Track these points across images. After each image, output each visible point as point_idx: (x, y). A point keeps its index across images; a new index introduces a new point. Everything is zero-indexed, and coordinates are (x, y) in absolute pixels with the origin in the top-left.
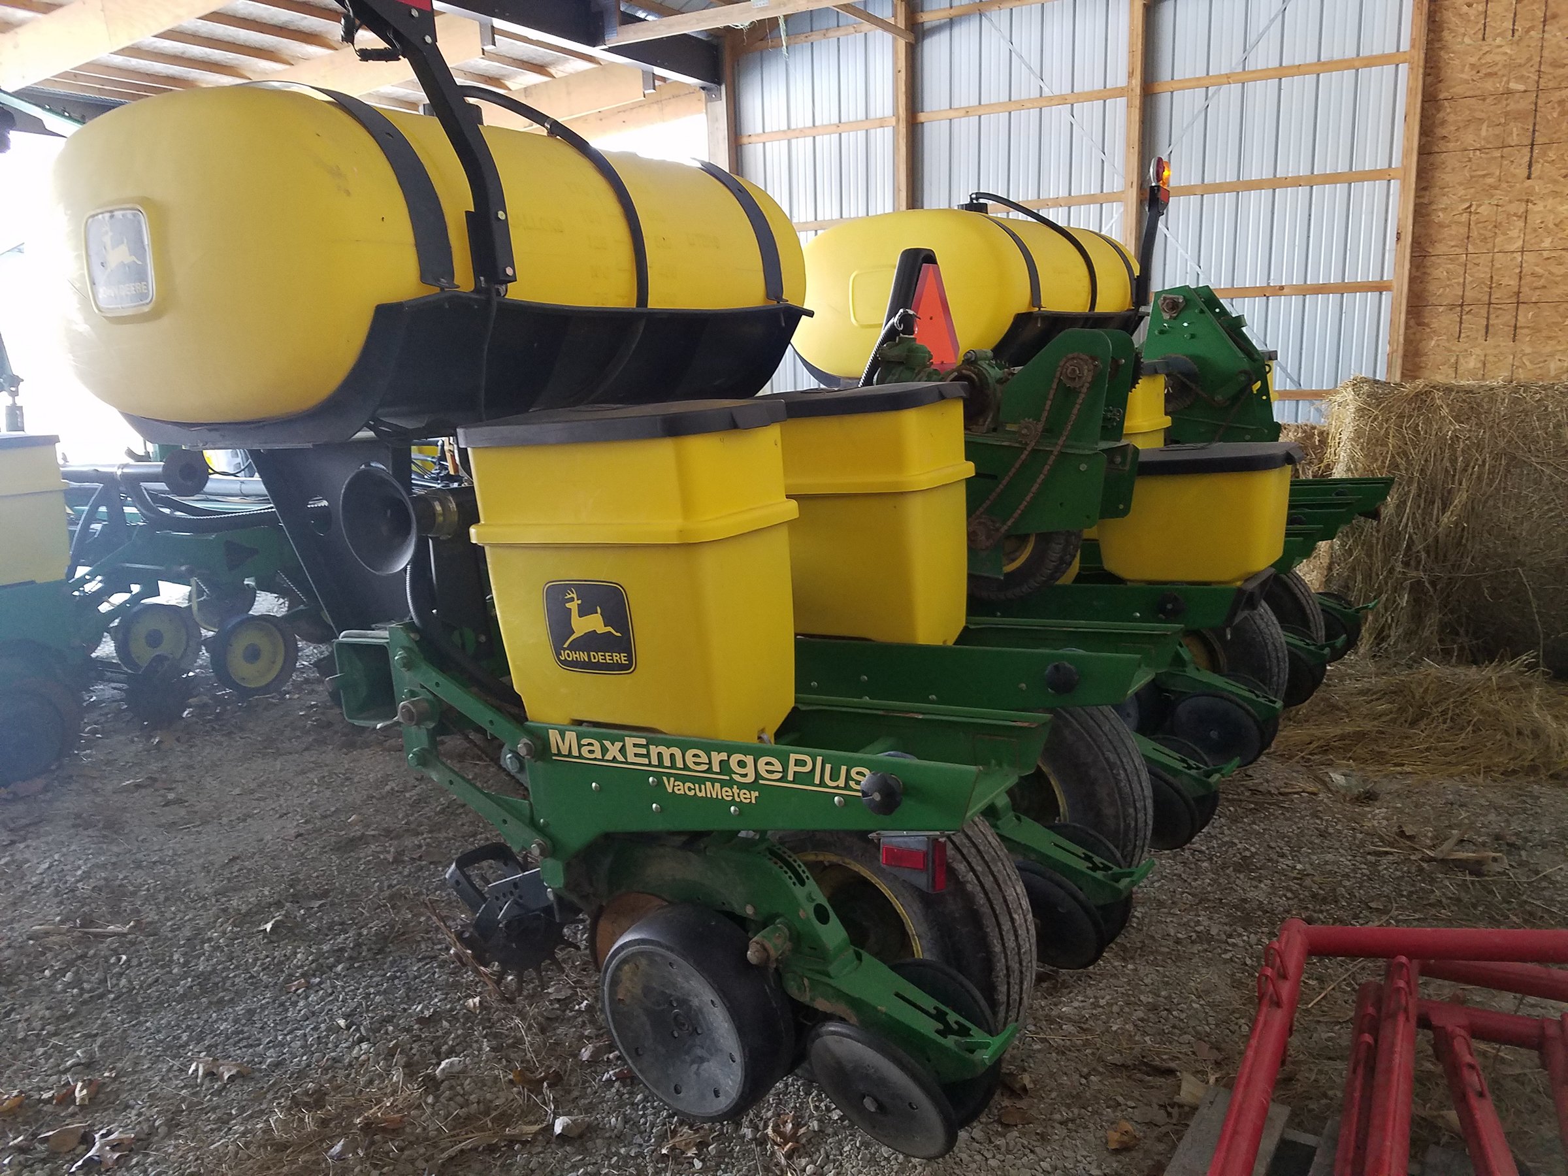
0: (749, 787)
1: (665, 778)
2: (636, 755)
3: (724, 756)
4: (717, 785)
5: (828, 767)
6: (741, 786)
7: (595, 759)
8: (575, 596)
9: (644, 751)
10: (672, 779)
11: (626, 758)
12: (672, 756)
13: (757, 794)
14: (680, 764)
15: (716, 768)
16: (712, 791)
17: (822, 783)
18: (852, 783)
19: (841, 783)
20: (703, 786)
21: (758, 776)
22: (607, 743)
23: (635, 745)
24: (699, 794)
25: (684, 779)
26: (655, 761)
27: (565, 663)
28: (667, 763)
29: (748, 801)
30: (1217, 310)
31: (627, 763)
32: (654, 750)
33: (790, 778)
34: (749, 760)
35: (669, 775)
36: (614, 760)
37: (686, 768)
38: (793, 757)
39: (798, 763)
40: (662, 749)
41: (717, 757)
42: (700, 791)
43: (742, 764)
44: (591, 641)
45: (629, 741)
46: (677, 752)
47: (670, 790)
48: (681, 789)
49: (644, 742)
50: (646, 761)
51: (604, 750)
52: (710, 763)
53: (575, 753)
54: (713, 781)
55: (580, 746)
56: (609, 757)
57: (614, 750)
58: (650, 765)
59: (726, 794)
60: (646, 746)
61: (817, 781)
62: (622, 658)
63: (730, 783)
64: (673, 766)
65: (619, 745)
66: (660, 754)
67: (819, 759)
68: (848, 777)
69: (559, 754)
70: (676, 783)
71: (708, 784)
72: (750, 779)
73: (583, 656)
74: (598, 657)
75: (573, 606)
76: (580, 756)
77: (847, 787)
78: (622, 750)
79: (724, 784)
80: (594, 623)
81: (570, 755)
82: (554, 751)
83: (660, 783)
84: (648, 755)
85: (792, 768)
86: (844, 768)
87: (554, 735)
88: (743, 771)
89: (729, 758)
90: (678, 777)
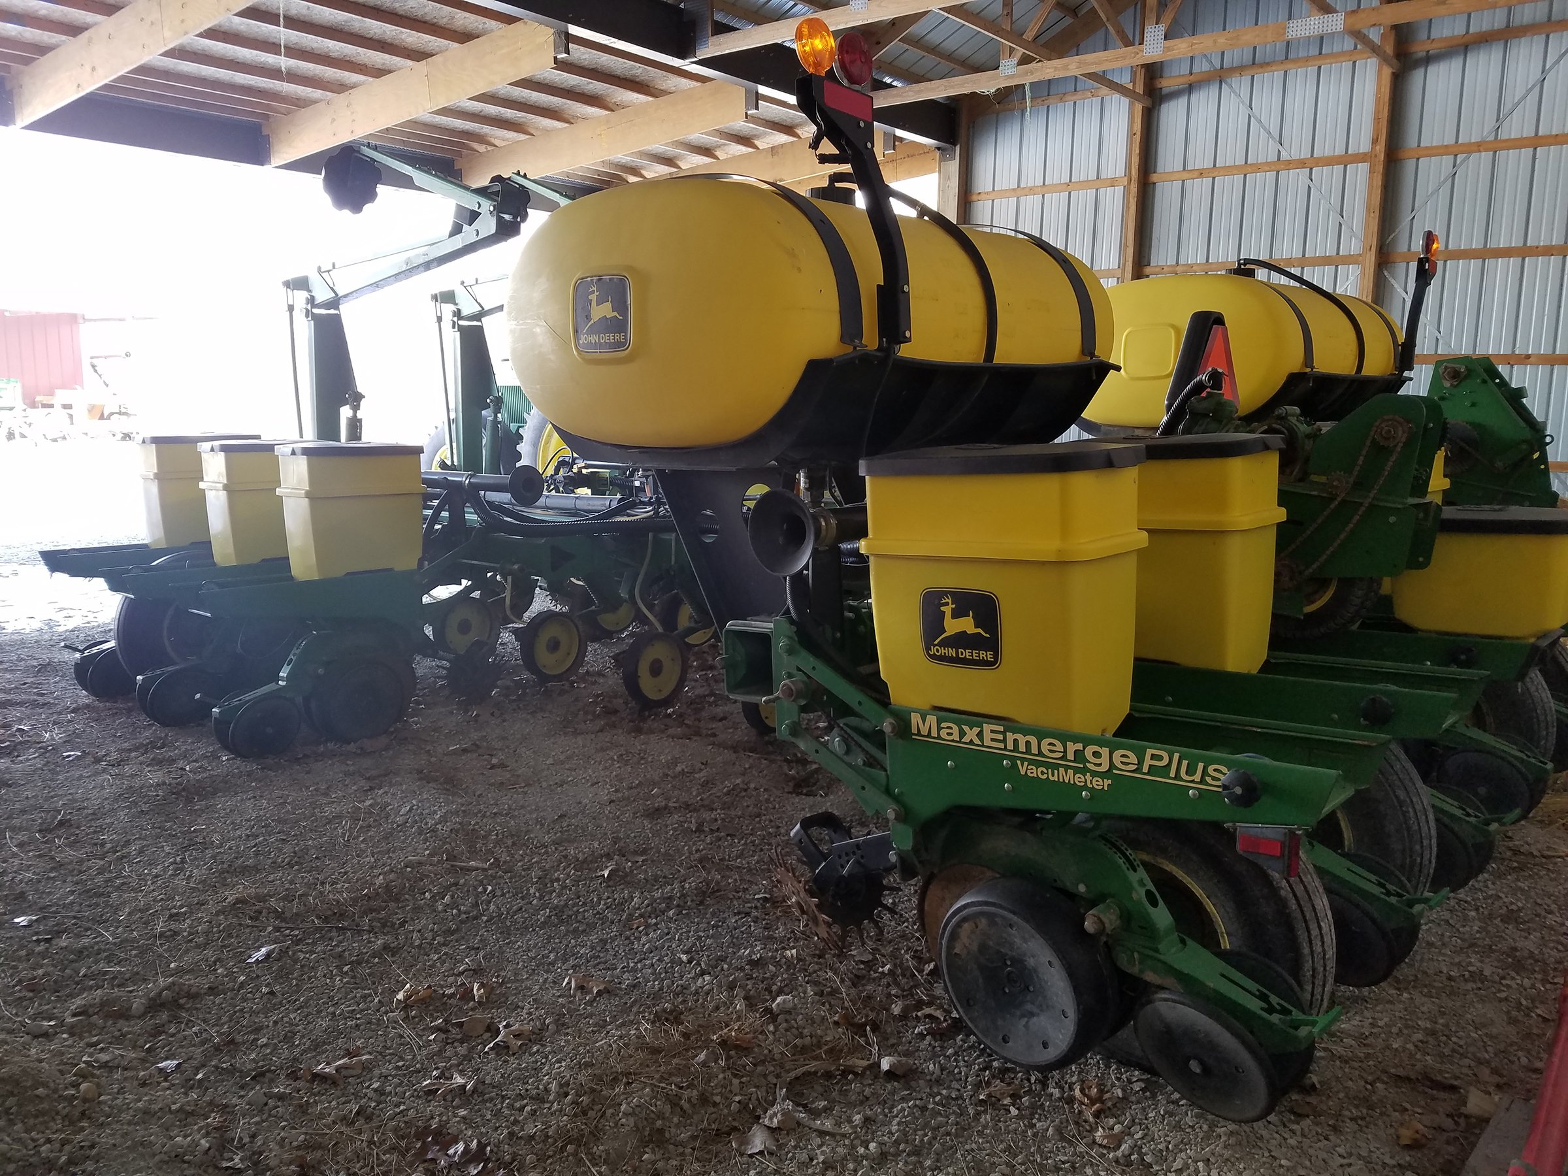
0: (1103, 775)
1: (1019, 762)
2: (992, 740)
3: (1079, 746)
4: (1070, 772)
5: (1185, 763)
6: (1094, 774)
7: (953, 741)
8: (950, 601)
9: (1001, 737)
10: (1026, 763)
11: (982, 742)
12: (1028, 743)
13: (1110, 782)
14: (1035, 750)
15: (1071, 756)
16: (1067, 776)
17: (1177, 776)
18: (1208, 779)
19: (1197, 777)
20: (1056, 772)
21: (1112, 765)
22: (966, 728)
23: (992, 731)
24: (1052, 778)
25: (1038, 764)
26: (1010, 746)
27: (934, 657)
28: (1022, 748)
29: (1101, 787)
30: (1497, 381)
31: (983, 746)
32: (1010, 737)
33: (1145, 770)
34: (1105, 752)
35: (1023, 760)
36: (971, 742)
37: (1040, 753)
38: (1149, 752)
39: (1153, 757)
40: (1018, 736)
41: (1072, 748)
42: (1053, 775)
43: (1096, 754)
44: (962, 640)
45: (987, 728)
46: (1033, 740)
47: (1023, 773)
48: (1033, 772)
49: (1001, 729)
50: (1002, 746)
51: (962, 734)
52: (1065, 752)
53: (934, 733)
54: (1067, 768)
55: (939, 729)
56: (966, 739)
57: (971, 734)
58: (1005, 749)
59: (1079, 780)
60: (1004, 733)
61: (1172, 774)
62: (989, 656)
63: (1084, 770)
64: (1028, 751)
65: (976, 730)
66: (1015, 741)
67: (1176, 756)
68: (1205, 772)
69: (919, 734)
70: (1030, 767)
71: (1062, 770)
72: (1105, 767)
73: (952, 652)
74: (966, 654)
75: (948, 610)
76: (939, 737)
77: (1202, 781)
78: (980, 735)
79: (1077, 771)
80: (967, 625)
81: (929, 735)
82: (915, 731)
83: (1014, 766)
84: (1004, 741)
85: (1148, 762)
86: (1201, 766)
87: (915, 718)
88: (1098, 761)
89: (1084, 748)
90: (1031, 762)
